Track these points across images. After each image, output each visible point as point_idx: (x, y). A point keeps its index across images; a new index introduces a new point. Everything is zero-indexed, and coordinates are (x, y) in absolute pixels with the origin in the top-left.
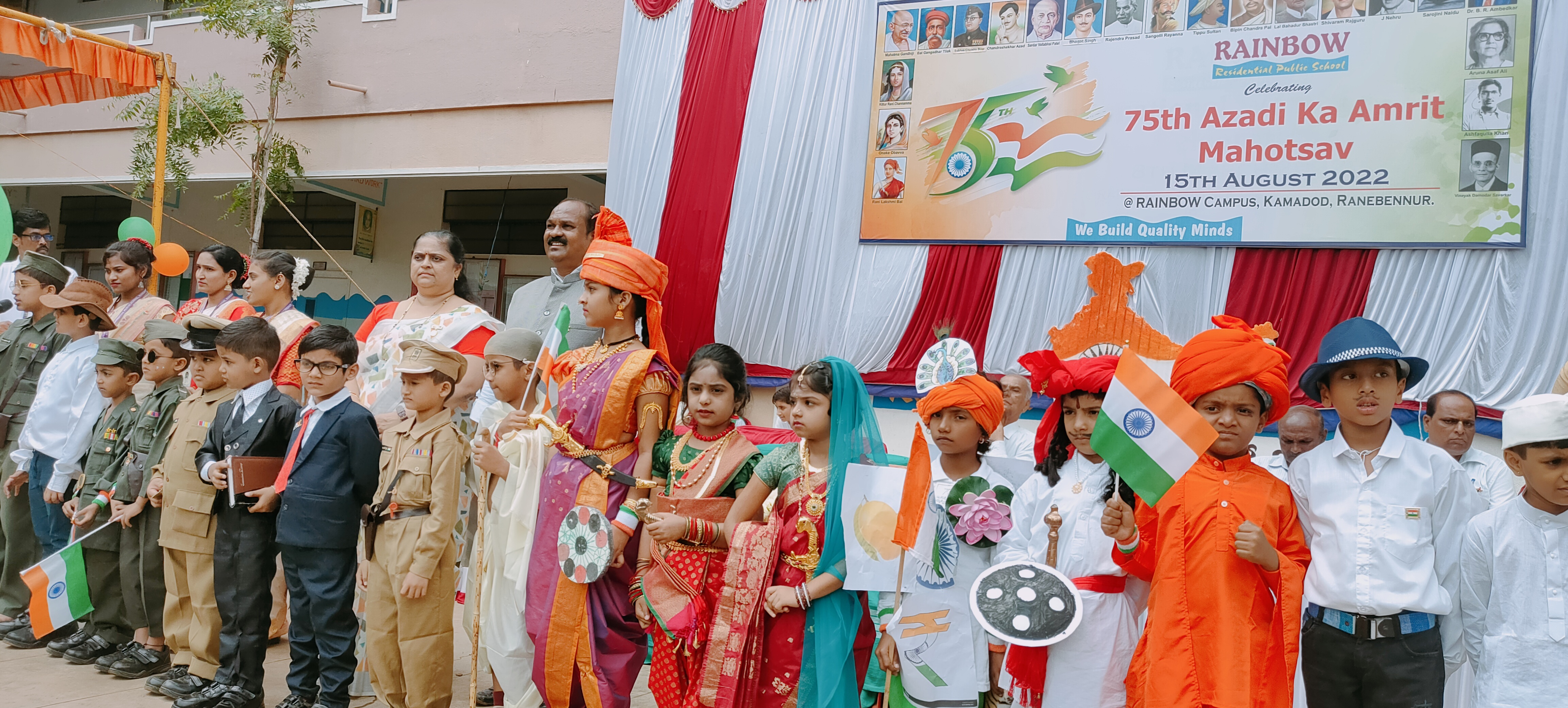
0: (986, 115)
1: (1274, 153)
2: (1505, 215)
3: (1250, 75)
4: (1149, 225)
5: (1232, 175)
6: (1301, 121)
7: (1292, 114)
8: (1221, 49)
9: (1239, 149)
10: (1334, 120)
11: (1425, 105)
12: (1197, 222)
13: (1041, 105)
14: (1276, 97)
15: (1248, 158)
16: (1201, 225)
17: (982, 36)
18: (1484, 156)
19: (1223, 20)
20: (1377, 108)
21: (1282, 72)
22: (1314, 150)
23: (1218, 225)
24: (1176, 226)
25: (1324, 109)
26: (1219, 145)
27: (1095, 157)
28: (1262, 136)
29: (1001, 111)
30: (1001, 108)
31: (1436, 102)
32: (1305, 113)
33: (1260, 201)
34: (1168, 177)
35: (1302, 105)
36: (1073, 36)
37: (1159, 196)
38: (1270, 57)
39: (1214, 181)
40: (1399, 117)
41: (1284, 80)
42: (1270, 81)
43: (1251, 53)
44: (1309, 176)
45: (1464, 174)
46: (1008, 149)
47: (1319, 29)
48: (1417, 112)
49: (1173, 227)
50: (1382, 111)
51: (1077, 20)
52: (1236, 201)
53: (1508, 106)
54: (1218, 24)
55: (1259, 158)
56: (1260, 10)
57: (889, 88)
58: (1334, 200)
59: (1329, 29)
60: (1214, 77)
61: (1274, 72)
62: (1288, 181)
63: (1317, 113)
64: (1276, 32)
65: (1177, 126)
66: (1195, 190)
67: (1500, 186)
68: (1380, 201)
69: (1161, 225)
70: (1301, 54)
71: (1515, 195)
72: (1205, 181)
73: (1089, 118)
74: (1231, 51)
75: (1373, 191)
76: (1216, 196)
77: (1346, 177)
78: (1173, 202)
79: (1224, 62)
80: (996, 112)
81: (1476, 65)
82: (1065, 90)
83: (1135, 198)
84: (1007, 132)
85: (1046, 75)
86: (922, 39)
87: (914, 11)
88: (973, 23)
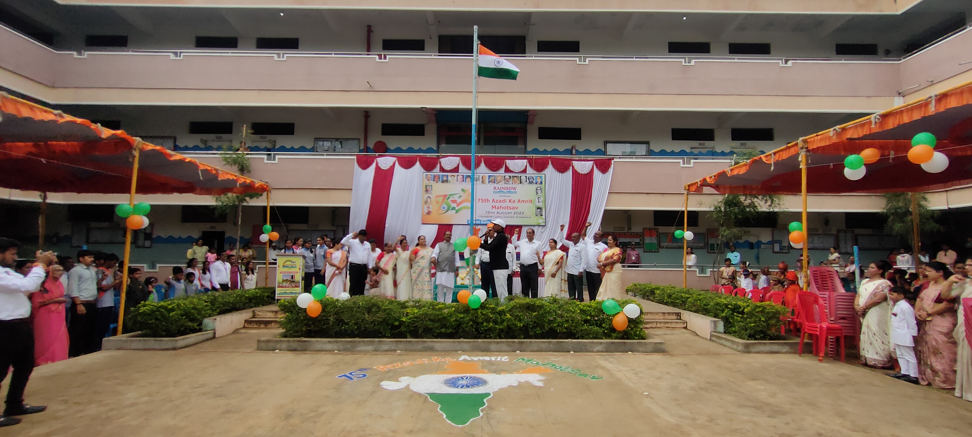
0: (449, 198)
1: (505, 208)
4: (483, 221)
5: (498, 212)
7: (508, 201)
8: (495, 188)
13: (460, 196)
14: (505, 198)
17: (447, 181)
18: (539, 210)
19: (495, 183)
22: (512, 208)
26: (495, 206)
28: (503, 205)
32: (510, 201)
34: (486, 212)
36: (466, 183)
37: (485, 215)
38: (503, 190)
39: (493, 213)
42: (503, 195)
43: (500, 189)
44: (511, 212)
45: (536, 213)
46: (454, 205)
51: (466, 180)
53: (542, 202)
56: (501, 181)
57: (427, 191)
58: (515, 217)
60: (494, 193)
62: (508, 213)
65: (487, 202)
66: (491, 215)
67: (542, 215)
68: (523, 217)
71: (544, 217)
74: (497, 188)
75: (522, 215)
77: (517, 213)
79: (495, 190)
80: (451, 197)
81: (537, 194)
82: (465, 194)
83: (478, 216)
84: (454, 201)
85: (461, 190)
86: (434, 181)
87: (432, 175)
88: (445, 178)
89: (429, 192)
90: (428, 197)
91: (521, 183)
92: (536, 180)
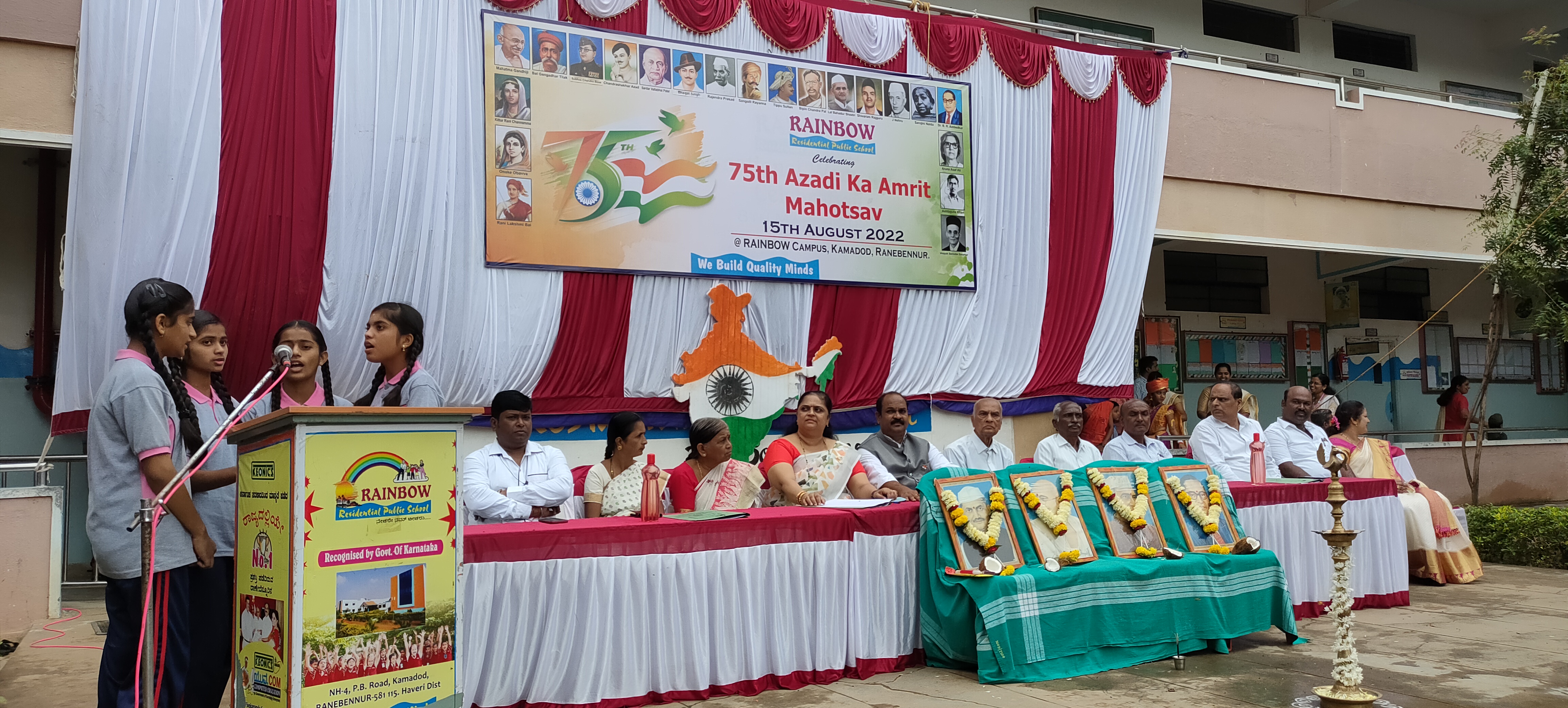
0: (607, 149)
1: (835, 211)
2: (965, 269)
3: (814, 147)
4: (755, 263)
5: (809, 226)
6: (850, 189)
7: (844, 183)
8: (794, 121)
9: (812, 205)
10: (869, 190)
11: (920, 186)
12: (789, 262)
13: (659, 146)
14: (834, 168)
15: (819, 214)
16: (791, 265)
17: (595, 68)
18: (954, 227)
19: (794, 98)
20: (894, 185)
21: (835, 149)
22: (860, 212)
23: (803, 265)
24: (774, 265)
25: (863, 181)
26: (799, 200)
27: (708, 200)
28: (827, 196)
29: (623, 146)
30: (623, 143)
31: (926, 186)
32: (852, 183)
33: (829, 248)
34: (765, 223)
35: (850, 176)
36: (680, 86)
37: (760, 238)
38: (827, 136)
39: (797, 229)
40: (907, 194)
41: (838, 155)
42: (828, 154)
43: (815, 130)
44: (858, 231)
45: (943, 239)
46: (632, 184)
47: (857, 120)
48: (916, 190)
49: (772, 266)
50: (897, 187)
51: (681, 73)
52: (814, 247)
53: (962, 193)
54: (790, 101)
55: (826, 215)
56: (817, 97)
57: (504, 104)
58: (874, 251)
59: (863, 121)
60: (791, 144)
61: (830, 148)
62: (845, 234)
63: (859, 183)
64: (830, 116)
65: (768, 181)
66: (785, 235)
67: (962, 249)
68: (900, 252)
69: (763, 263)
70: (846, 136)
71: (969, 256)
72: (792, 229)
73: (702, 163)
74: (802, 124)
75: (895, 246)
76: (800, 242)
77: (880, 235)
78: (770, 245)
79: (796, 133)
80: (618, 146)
81: (945, 163)
82: (677, 136)
83: (742, 238)
84: (631, 168)
85: (661, 118)
86: (536, 60)
87: (525, 29)
88: (588, 55)
89: (515, 109)
90: (510, 135)
91: (889, 110)
92: (940, 106)
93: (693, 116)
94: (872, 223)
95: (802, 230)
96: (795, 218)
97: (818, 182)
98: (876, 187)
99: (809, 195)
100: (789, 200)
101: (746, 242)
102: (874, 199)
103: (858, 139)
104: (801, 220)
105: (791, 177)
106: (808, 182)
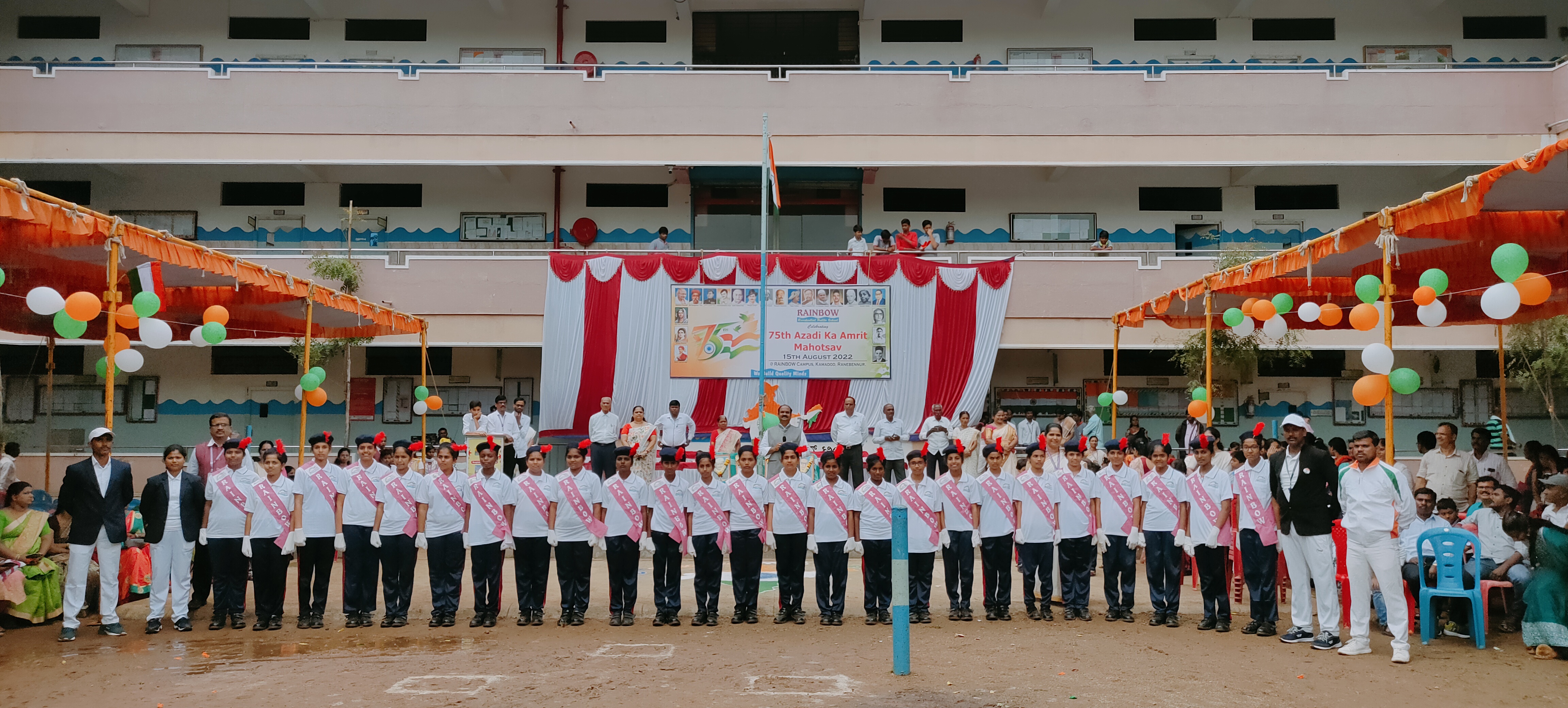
0: (717, 331)
1: (818, 348)
2: (885, 369)
4: (779, 372)
6: (826, 338)
7: (823, 336)
12: (795, 371)
13: (738, 328)
14: (818, 330)
15: (810, 350)
17: (714, 300)
18: (879, 351)
19: (799, 302)
21: (819, 321)
22: (830, 347)
23: (801, 372)
26: (801, 345)
28: (814, 342)
30: (723, 328)
31: (865, 334)
32: (827, 335)
33: (814, 364)
35: (826, 332)
36: (748, 303)
38: (815, 316)
39: (799, 357)
41: (820, 324)
42: (815, 324)
43: (809, 314)
45: (874, 357)
47: (830, 308)
48: (860, 336)
49: (787, 372)
50: (850, 336)
51: (749, 298)
52: (807, 364)
53: (885, 336)
54: (798, 304)
56: (811, 300)
57: (678, 318)
58: (836, 364)
59: (833, 308)
61: (816, 321)
63: (830, 335)
64: (817, 308)
67: (884, 360)
68: (850, 364)
69: (783, 372)
70: (825, 316)
71: (888, 363)
72: (797, 357)
73: (756, 333)
74: (803, 313)
75: (848, 361)
76: (800, 362)
77: (840, 356)
78: (787, 364)
79: (800, 316)
80: (722, 330)
81: (875, 322)
82: (746, 323)
83: (774, 362)
84: (727, 337)
85: (740, 317)
86: (691, 300)
87: (687, 289)
88: (711, 296)
89: (682, 320)
90: (680, 329)
91: (846, 302)
92: (874, 297)
93: (754, 314)
94: (837, 352)
95: (802, 357)
96: (798, 352)
97: (810, 336)
98: (838, 336)
99: (805, 342)
100: (796, 345)
101: (776, 364)
102: (838, 342)
103: (831, 316)
104: (802, 353)
105: (797, 335)
106: (805, 337)
